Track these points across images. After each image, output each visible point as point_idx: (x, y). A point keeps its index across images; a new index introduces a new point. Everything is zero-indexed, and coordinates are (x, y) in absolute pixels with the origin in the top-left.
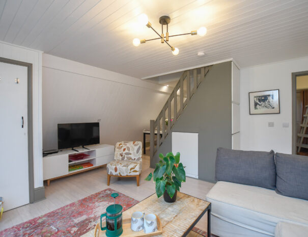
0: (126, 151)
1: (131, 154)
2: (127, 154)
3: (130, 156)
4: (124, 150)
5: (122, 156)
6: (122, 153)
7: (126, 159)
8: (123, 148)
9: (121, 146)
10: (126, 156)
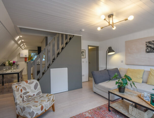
0: (24, 91)
1: (29, 92)
2: (25, 93)
3: (28, 94)
4: (21, 90)
5: (21, 97)
6: (21, 94)
7: (25, 98)
8: (20, 90)
9: (17, 88)
10: (24, 96)
